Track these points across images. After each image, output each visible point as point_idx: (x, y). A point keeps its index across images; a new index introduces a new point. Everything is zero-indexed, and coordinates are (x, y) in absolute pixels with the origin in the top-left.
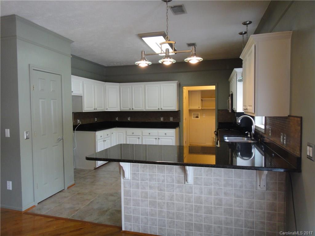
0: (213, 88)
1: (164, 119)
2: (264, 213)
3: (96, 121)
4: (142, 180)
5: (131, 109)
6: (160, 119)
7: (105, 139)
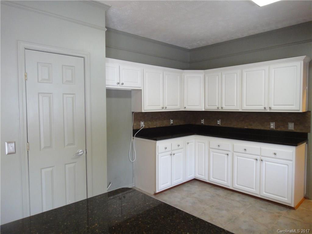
1: (276, 126)
3: (172, 124)
5: (220, 108)
6: (270, 125)
7: (173, 152)
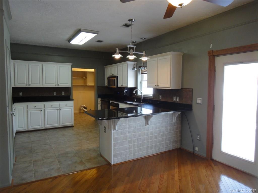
0: (93, 70)
1: (57, 94)
2: (174, 132)
4: (124, 129)
6: (54, 93)
